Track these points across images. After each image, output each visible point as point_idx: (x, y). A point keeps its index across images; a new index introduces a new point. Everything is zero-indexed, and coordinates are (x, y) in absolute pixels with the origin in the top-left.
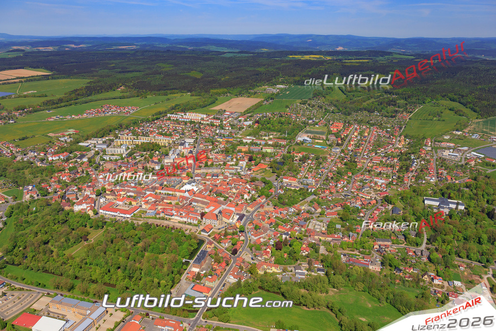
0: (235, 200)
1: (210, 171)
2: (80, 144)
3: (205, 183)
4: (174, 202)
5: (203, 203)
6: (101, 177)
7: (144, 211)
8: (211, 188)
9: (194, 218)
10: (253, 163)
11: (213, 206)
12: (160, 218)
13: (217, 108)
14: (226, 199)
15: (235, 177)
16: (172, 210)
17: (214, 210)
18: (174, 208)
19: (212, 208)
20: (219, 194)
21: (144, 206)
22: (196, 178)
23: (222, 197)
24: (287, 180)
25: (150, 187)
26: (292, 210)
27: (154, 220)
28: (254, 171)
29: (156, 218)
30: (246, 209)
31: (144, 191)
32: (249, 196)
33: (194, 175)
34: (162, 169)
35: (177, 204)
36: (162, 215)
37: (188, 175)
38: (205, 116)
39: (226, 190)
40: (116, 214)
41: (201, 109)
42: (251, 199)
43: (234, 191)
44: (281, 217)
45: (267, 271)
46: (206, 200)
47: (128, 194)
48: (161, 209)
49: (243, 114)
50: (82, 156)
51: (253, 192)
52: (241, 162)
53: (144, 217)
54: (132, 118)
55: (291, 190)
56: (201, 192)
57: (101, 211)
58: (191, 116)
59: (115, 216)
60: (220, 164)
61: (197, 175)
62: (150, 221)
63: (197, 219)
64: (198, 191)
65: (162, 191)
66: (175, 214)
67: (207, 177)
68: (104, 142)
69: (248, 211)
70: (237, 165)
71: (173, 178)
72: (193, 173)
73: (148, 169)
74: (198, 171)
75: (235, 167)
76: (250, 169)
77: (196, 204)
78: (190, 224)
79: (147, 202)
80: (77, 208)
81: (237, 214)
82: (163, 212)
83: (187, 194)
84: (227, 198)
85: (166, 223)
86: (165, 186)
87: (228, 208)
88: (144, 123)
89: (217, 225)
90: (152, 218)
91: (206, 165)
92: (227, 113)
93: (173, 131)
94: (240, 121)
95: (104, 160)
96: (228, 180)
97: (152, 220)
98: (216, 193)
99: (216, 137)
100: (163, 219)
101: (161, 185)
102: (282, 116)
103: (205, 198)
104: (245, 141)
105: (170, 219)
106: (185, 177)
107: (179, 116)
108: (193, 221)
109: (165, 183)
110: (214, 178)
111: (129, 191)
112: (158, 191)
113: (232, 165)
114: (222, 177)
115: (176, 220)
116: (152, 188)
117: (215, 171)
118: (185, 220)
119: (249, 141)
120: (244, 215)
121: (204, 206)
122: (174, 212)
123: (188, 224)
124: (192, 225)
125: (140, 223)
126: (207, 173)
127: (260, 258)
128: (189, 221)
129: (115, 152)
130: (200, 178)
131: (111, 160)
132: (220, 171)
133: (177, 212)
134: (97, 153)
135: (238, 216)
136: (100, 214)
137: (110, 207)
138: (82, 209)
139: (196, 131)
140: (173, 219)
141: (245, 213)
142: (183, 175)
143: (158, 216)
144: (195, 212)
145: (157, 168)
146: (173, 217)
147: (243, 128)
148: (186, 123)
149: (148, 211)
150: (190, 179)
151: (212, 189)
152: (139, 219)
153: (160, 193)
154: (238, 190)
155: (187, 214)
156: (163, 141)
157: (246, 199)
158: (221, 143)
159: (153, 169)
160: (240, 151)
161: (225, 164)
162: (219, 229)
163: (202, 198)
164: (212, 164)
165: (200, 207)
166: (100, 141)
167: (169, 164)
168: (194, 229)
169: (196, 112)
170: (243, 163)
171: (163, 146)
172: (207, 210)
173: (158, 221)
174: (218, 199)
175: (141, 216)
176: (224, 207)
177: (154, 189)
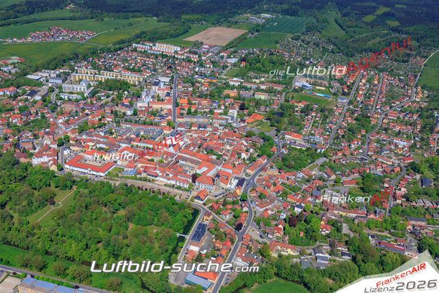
0: (230, 159)
1: (195, 120)
2: (29, 76)
3: (191, 136)
4: (156, 159)
5: (193, 162)
6: (61, 121)
7: (120, 169)
8: (199, 142)
9: (184, 182)
10: (246, 112)
11: (206, 166)
12: (141, 179)
13: (192, 39)
14: (219, 157)
15: (227, 130)
16: (155, 169)
17: (208, 172)
18: (158, 166)
19: (204, 169)
20: (210, 151)
21: (119, 163)
22: (179, 129)
23: (214, 155)
24: (290, 137)
25: (124, 137)
26: (301, 175)
27: (134, 181)
28: (248, 123)
29: (136, 179)
30: (245, 171)
31: (118, 143)
32: (247, 155)
33: (176, 125)
34: (135, 114)
35: (161, 162)
36: (144, 175)
37: (169, 124)
38: (179, 49)
39: (218, 146)
40: (86, 171)
41: (172, 39)
42: (249, 159)
43: (228, 147)
44: (288, 183)
45: (282, 253)
46: (195, 158)
47: (98, 146)
48: (142, 167)
49: (225, 49)
50: (33, 93)
51: (251, 150)
52: (230, 111)
53: (122, 177)
54: (89, 46)
55: (296, 149)
56: (187, 147)
57: (67, 166)
58: (161, 47)
59: (85, 173)
60: (205, 112)
61: (180, 125)
62: (130, 182)
63: (188, 182)
64: (184, 146)
65: (139, 144)
66: (160, 174)
67: (193, 128)
68: (58, 76)
69: (247, 175)
70: (226, 113)
71: (150, 128)
72: (174, 121)
73: (119, 113)
74: (181, 120)
75: (225, 117)
76: (243, 121)
77: (184, 162)
78: (179, 188)
80: (36, 161)
81: (236, 178)
82: (145, 172)
83: (171, 150)
84: (221, 156)
85: (148, 185)
86: (142, 137)
87: (223, 169)
88: (105, 54)
89: (213, 191)
90: (131, 178)
91: (189, 113)
92: (205, 46)
93: (143, 66)
94: (222, 57)
95: (61, 99)
96: (219, 134)
97: (131, 180)
98: (206, 149)
99: (196, 76)
100: (145, 180)
101: (138, 136)
102: (272, 54)
103: (194, 155)
104: (231, 83)
105: (153, 180)
106: (165, 127)
107: (147, 46)
108: (183, 184)
109: (142, 133)
110: (201, 129)
111: (99, 142)
112: (135, 144)
113: (221, 114)
114: (211, 129)
115: (161, 182)
116: (127, 139)
117: (201, 120)
118: (173, 182)
119: (237, 84)
120: (244, 180)
121: (194, 165)
122: (158, 172)
123: (177, 188)
124: (182, 190)
125: (117, 183)
126: (192, 123)
127: (270, 236)
128: (178, 184)
129: (73, 89)
130: (183, 129)
131: (70, 100)
132: (207, 120)
133: (163, 172)
134: (51, 90)
135: (237, 181)
136: (65, 170)
137: (77, 161)
138: (42, 163)
139: (170, 68)
140: (156, 180)
141: (244, 177)
142: (162, 124)
143: (138, 176)
144: (184, 173)
145: (129, 113)
146: (157, 178)
147: (227, 67)
148: (156, 57)
149: (126, 169)
150: (172, 130)
151: (201, 144)
152: (115, 178)
153: (137, 146)
154: (232, 147)
155: (176, 175)
156: (132, 78)
157: (244, 159)
158: (202, 84)
159: (124, 114)
160: (228, 96)
161: (211, 112)
162: (216, 196)
163: (191, 155)
164: (196, 112)
165: (189, 166)
166: (53, 74)
167: (143, 109)
168: (185, 194)
169: (167, 43)
170: (234, 112)
171: (132, 85)
172: (199, 172)
173: (139, 182)
174: (210, 157)
175: (117, 175)
176: (219, 168)
177: (129, 140)
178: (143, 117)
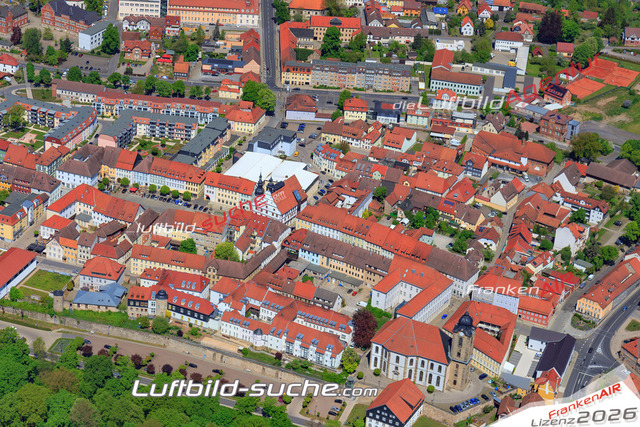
0: (509, 251)
1: (355, 81)
3: (344, 148)
5: (356, 258)
8: (377, 176)
9: (324, 342)
10: (564, 52)
11: (409, 281)
14: (462, 241)
16: (202, 283)
17: (419, 303)
18: (211, 273)
22: (292, 116)
25: (70, 146)
27: (116, 331)
28: (574, 99)
29: (124, 323)
30: (570, 306)
31: (45, 170)
32: (578, 235)
34: (110, 48)
36: (156, 308)
37: (250, 96)
39: (457, 195)
43: (498, 201)
46: (364, 245)
51: (595, 217)
52: (501, 45)
53: (66, 314)
56: (330, 192)
61: (297, 100)
62: (100, 336)
64: (315, 189)
66: (223, 307)
67: (350, 116)
69: (580, 320)
70: (481, 55)
73: (45, 44)
76: (558, 91)
77: (318, 260)
79: (67, 232)
81: (536, 334)
83: (269, 206)
87: (483, 294)
89: (442, 388)
91: (331, 49)
96: (456, 141)
97: (103, 329)
101: (125, 140)
103: (361, 231)
106: (234, 105)
108: (320, 352)
112: (117, 174)
116: (85, 151)
117: (382, 83)
118: (277, 344)
120: (568, 342)
124: (314, 376)
133: (233, 297)
135: (538, 347)
140: (211, 333)
141: (567, 329)
142: (223, 94)
143: (133, 312)
144: (319, 305)
145: (85, 42)
149: (82, 281)
150: (264, 120)
152: (39, 317)
154: (514, 201)
157: (565, 254)
162: (455, 409)
164: (359, 45)
167: (143, 27)
177: (92, 159)
178: (144, 63)
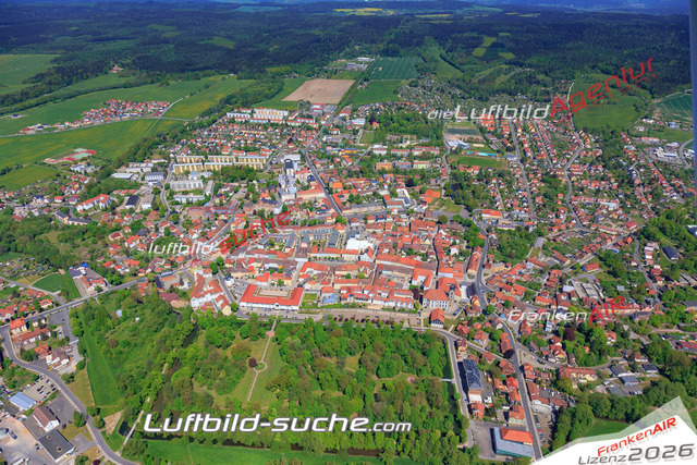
1: (365, 210)
2: (115, 175)
3: (374, 233)
4: (354, 273)
6: (195, 236)
7: (312, 295)
10: (416, 189)
12: (347, 306)
15: (413, 219)
19: (421, 278)
20: (410, 251)
21: (307, 286)
22: (352, 225)
23: (416, 255)
24: (488, 216)
26: (530, 265)
28: (428, 204)
31: (291, 258)
33: (345, 220)
34: (285, 211)
35: (361, 277)
36: (350, 300)
40: (272, 307)
42: (461, 254)
44: (523, 279)
45: (580, 381)
47: (267, 266)
48: (342, 289)
50: (134, 200)
52: (398, 190)
53: (322, 307)
54: (170, 123)
55: (504, 231)
56: (379, 248)
57: (241, 303)
59: (270, 310)
60: (369, 196)
61: (353, 219)
63: (408, 300)
65: (318, 255)
66: (370, 295)
67: (370, 222)
68: (154, 170)
71: (319, 229)
72: (340, 215)
73: (264, 214)
74: (348, 212)
75: (397, 200)
77: (389, 273)
78: (402, 310)
79: (309, 279)
80: (196, 303)
82: (350, 295)
84: (426, 255)
85: (360, 313)
86: (314, 243)
88: (198, 131)
89: (448, 308)
90: (335, 306)
92: (315, 107)
93: (255, 141)
94: (344, 119)
95: (177, 203)
97: (336, 310)
98: (403, 249)
99: (328, 148)
105: (364, 305)
106: (335, 224)
107: (245, 115)
108: (406, 304)
109: (312, 239)
110: (379, 221)
111: (267, 261)
112: (313, 255)
113: (389, 196)
114: (392, 219)
115: (377, 306)
118: (392, 304)
119: (384, 153)
121: (404, 275)
122: (366, 292)
123: (399, 311)
124: (407, 312)
125: (320, 317)
126: (365, 215)
128: (400, 305)
129: (185, 186)
130: (358, 224)
132: (378, 207)
133: (372, 291)
134: (157, 192)
136: (241, 308)
138: (206, 304)
139: (290, 141)
140: (370, 305)
142: (328, 221)
145: (277, 211)
146: (369, 302)
147: (358, 131)
148: (265, 127)
149: (323, 295)
151: (394, 243)
152: (314, 310)
153: (315, 258)
155: (391, 294)
156: (253, 161)
158: (343, 159)
160: (382, 172)
161: (376, 195)
162: (455, 314)
163: (391, 261)
164: (359, 197)
167: (291, 202)
168: (413, 318)
170: (404, 192)
171: (257, 171)
172: (415, 283)
173: (347, 310)
174: (414, 259)
175: (315, 306)
177: (303, 252)
